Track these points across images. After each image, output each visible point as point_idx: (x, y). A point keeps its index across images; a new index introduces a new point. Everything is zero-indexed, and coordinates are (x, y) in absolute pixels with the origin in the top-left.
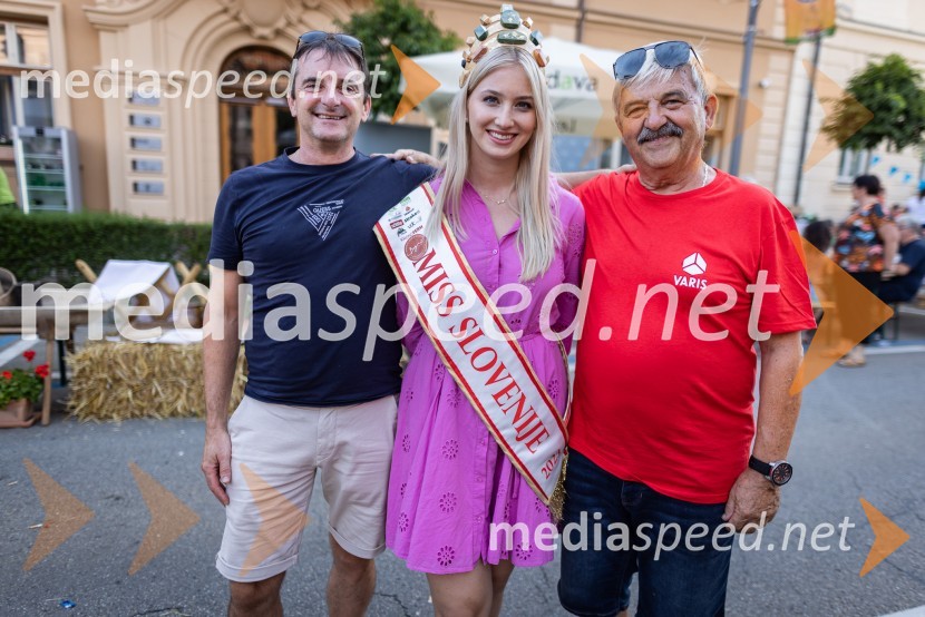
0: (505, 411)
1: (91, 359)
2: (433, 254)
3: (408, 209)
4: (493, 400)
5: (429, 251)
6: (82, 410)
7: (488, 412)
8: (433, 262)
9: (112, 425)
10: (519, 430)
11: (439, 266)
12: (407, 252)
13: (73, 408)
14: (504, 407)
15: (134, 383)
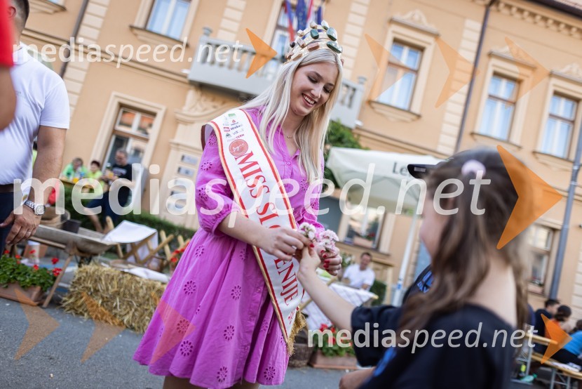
0: (279, 273)
1: (87, 273)
2: (251, 154)
3: (234, 121)
4: (274, 263)
5: (249, 152)
6: (69, 305)
7: (268, 272)
8: (251, 159)
9: (81, 320)
10: (284, 287)
11: (255, 163)
12: (231, 150)
13: (65, 301)
14: (280, 270)
15: (105, 295)
